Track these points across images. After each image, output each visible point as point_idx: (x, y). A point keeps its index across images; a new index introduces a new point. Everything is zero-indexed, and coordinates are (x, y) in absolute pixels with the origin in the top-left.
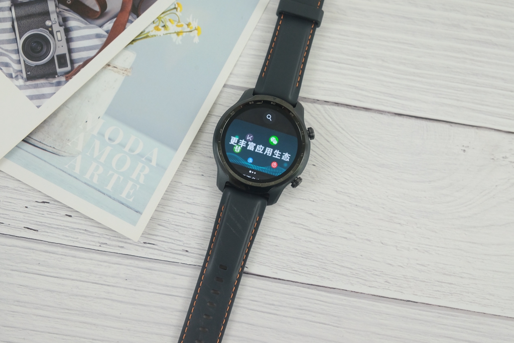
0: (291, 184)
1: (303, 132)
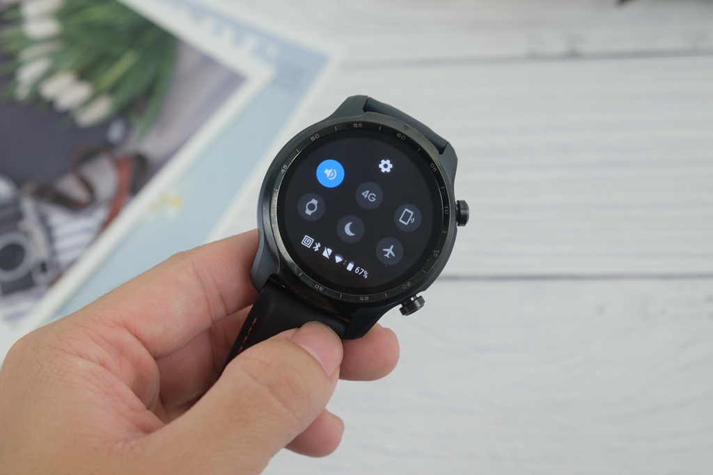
0: (400, 306)
1: (448, 209)
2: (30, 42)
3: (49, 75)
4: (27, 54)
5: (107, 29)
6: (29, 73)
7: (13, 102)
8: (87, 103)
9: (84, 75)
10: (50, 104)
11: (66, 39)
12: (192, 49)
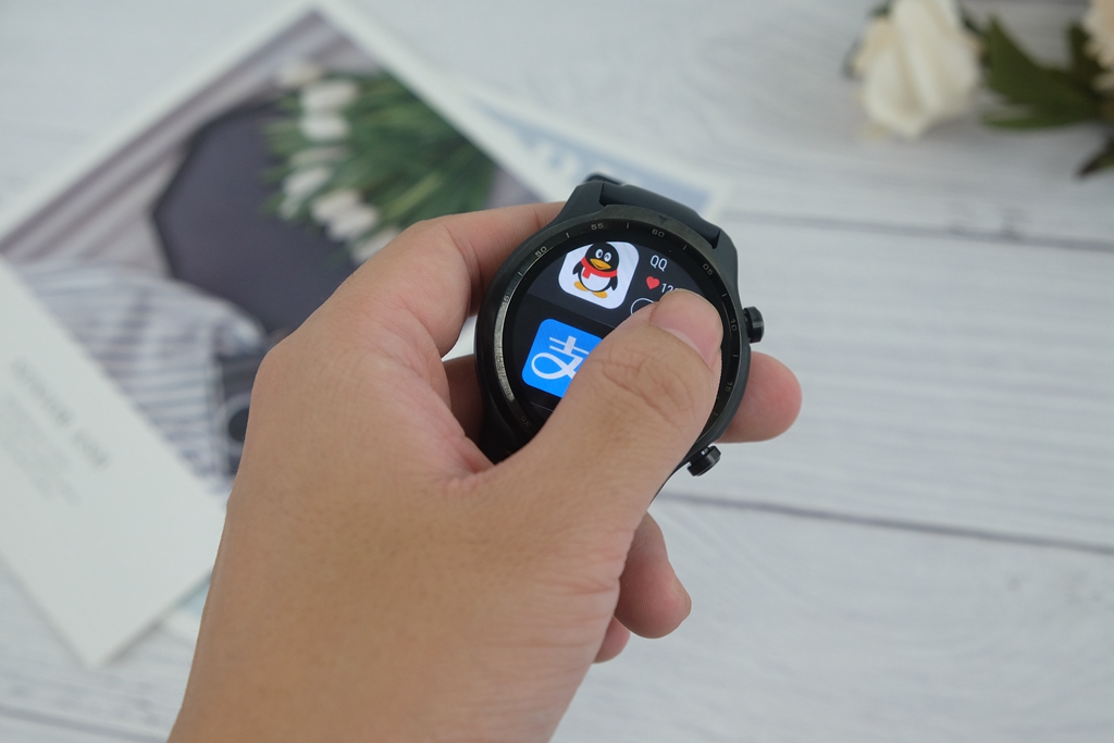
1: (736, 323)
2: (307, 143)
3: (325, 190)
4: (302, 158)
5: (408, 138)
6: (301, 183)
7: (275, 220)
8: (370, 234)
9: (371, 196)
10: (322, 230)
11: (353, 145)
12: (514, 181)
